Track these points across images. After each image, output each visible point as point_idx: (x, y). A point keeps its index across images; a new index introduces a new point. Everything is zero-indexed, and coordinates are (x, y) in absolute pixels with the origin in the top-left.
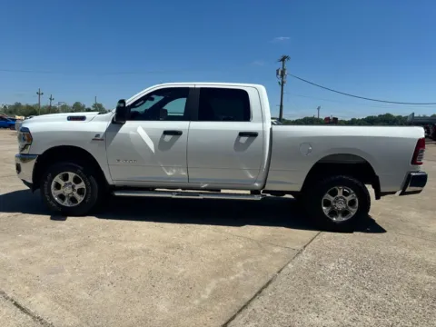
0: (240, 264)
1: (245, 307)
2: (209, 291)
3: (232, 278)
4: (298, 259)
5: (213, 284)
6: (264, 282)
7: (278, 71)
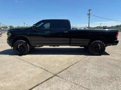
0: (72, 59)
1: (73, 65)
2: (66, 63)
3: (71, 61)
4: (85, 58)
5: (67, 62)
6: (77, 62)
7: (88, 14)
